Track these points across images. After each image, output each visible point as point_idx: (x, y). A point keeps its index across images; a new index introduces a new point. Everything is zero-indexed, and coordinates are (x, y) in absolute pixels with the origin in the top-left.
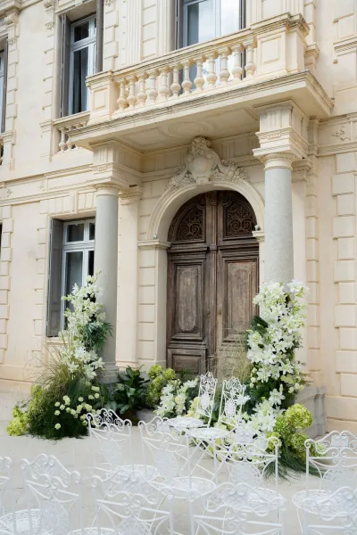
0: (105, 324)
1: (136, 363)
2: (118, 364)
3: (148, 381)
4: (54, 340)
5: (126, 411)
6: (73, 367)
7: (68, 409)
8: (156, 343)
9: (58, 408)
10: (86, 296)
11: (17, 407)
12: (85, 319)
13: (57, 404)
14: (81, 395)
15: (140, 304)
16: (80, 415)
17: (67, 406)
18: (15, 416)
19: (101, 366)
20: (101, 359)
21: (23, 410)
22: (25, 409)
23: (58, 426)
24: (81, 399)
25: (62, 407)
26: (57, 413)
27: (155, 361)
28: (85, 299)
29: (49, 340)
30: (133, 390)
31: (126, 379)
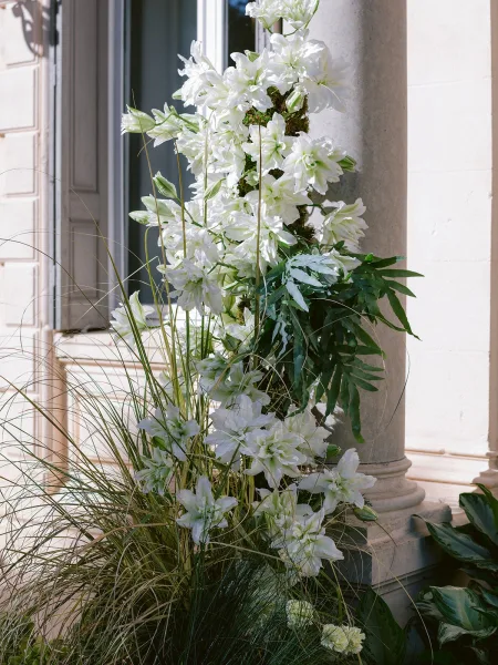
0: (371, 265)
4: (84, 343)
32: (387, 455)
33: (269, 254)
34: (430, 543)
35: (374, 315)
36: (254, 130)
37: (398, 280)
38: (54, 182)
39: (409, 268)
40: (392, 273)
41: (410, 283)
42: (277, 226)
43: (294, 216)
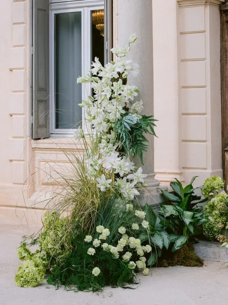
0: (145, 118)
1: (181, 174)
2: (157, 177)
3: (206, 200)
4: (43, 143)
5: (183, 246)
6: (103, 183)
7: (105, 245)
8: (209, 143)
9: (90, 244)
10: (117, 76)
11: (24, 244)
12: (115, 111)
13: (88, 238)
14: (122, 225)
15: (183, 87)
16: (121, 254)
17: (103, 241)
18: (23, 258)
19: (141, 180)
20: (140, 170)
21: (33, 249)
22: (37, 247)
23: (96, 271)
24: (122, 230)
25: (96, 243)
26: (91, 251)
27: (209, 171)
28: (114, 80)
29: (34, 144)
30: (189, 214)
31: (173, 197)
32: (149, 171)
33: (118, 116)
34: (162, 196)
35: (146, 131)
36: (115, 83)
37: (152, 122)
38: (32, 87)
39: (155, 118)
40: (150, 120)
41: (155, 122)
42: (120, 108)
43: (124, 105)
